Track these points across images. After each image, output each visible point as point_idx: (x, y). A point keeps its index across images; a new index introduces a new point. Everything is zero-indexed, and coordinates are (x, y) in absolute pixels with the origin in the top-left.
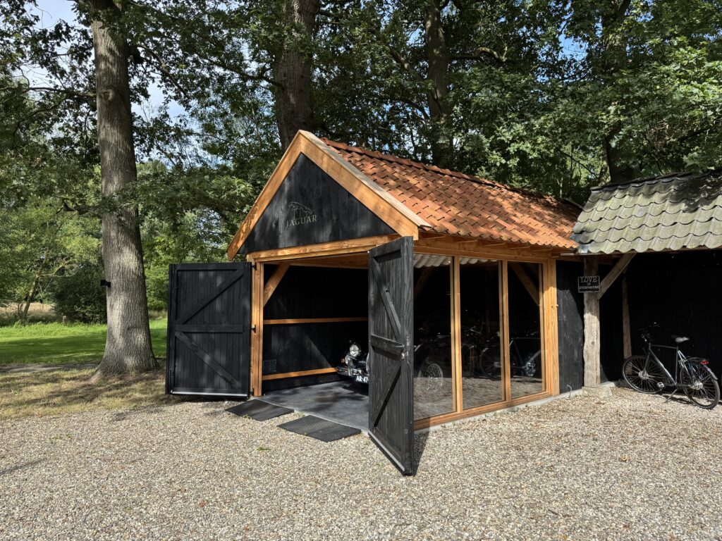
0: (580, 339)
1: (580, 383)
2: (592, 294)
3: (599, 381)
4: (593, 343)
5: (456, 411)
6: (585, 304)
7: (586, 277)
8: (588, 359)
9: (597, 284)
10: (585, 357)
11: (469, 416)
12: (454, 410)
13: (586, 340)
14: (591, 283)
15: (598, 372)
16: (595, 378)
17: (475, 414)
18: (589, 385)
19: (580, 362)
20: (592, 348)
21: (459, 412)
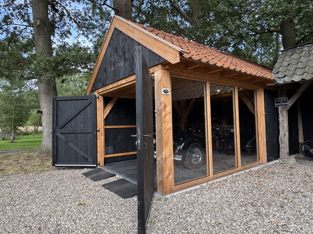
0: (277, 132)
1: (277, 157)
2: (284, 107)
3: (288, 155)
4: (285, 134)
5: (209, 175)
6: (280, 113)
7: (280, 98)
8: (282, 143)
9: (286, 102)
10: (280, 142)
11: (217, 178)
12: (208, 175)
13: (281, 133)
14: (283, 101)
15: (287, 150)
16: (286, 153)
17: (220, 177)
18: (283, 157)
19: (277, 145)
20: (284, 137)
21: (211, 176)
